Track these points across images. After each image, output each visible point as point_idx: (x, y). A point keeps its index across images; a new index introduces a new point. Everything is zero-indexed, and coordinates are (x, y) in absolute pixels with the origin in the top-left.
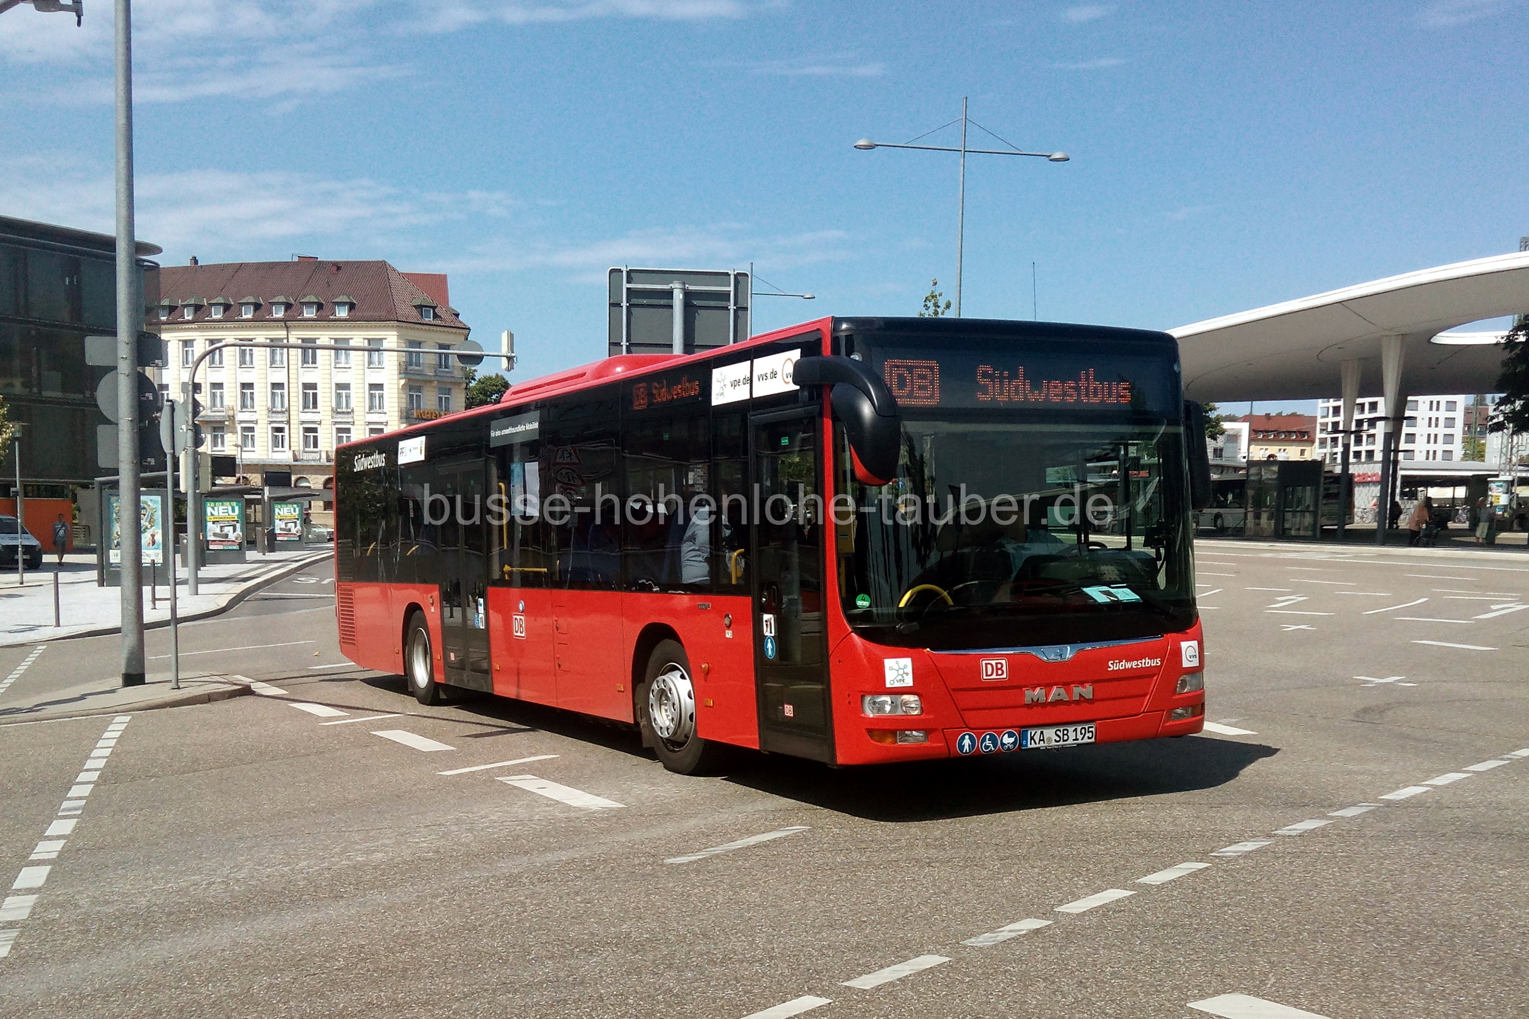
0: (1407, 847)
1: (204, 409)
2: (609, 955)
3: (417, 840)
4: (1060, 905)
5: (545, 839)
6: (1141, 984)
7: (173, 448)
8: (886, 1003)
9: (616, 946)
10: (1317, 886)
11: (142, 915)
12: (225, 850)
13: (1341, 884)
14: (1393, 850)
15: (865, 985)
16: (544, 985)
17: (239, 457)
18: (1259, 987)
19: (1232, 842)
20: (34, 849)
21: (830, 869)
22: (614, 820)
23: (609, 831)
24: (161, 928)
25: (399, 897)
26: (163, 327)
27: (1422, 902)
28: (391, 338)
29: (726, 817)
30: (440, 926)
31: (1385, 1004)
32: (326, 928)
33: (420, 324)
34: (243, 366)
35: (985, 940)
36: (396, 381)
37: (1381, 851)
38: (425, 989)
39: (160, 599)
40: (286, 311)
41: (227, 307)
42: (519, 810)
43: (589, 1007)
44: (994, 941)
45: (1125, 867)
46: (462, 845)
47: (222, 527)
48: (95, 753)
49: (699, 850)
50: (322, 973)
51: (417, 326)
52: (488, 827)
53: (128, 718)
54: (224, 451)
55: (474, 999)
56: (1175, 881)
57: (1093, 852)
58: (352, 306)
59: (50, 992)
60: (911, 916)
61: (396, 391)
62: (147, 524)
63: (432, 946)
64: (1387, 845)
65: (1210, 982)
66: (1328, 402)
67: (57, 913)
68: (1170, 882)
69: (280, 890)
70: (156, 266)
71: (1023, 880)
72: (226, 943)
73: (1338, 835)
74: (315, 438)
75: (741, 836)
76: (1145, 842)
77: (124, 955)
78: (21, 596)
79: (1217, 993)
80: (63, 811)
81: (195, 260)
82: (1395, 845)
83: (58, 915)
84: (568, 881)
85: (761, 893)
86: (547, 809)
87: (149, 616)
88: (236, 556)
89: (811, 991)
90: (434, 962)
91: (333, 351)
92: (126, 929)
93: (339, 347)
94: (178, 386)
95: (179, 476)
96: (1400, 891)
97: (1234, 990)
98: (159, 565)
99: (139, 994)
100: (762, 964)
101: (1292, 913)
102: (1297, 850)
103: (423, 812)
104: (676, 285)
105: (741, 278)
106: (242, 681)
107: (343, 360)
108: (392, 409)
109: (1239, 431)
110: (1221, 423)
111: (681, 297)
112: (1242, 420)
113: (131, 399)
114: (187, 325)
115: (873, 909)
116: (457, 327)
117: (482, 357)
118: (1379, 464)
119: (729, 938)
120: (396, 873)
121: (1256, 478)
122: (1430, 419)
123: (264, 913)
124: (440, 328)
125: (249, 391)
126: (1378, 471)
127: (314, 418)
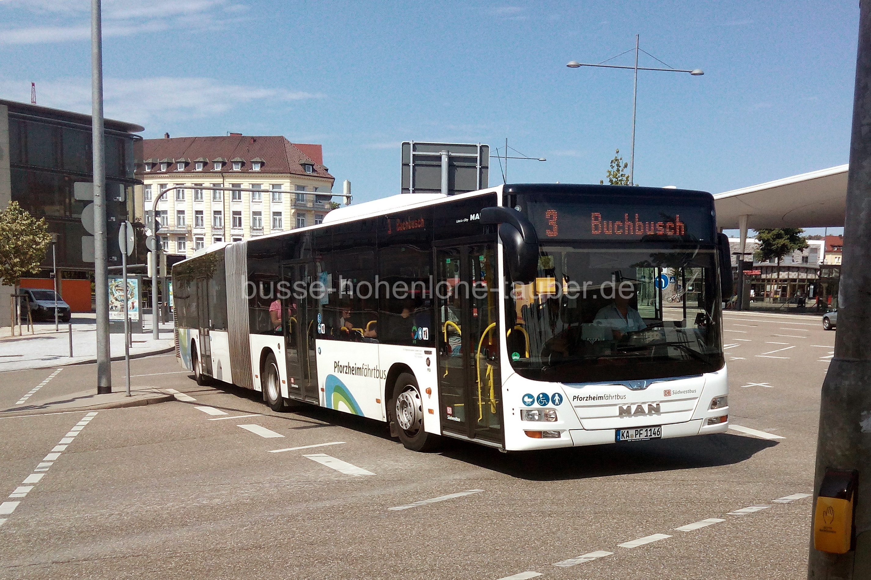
2: (334, 565)
3: (242, 492)
4: (622, 543)
5: (320, 493)
7: (126, 251)
9: (341, 560)
11: (64, 532)
12: (126, 494)
19: (743, 507)
20: (13, 491)
21: (487, 517)
22: (366, 483)
23: (361, 489)
24: (74, 540)
25: (221, 526)
26: (145, 176)
28: (286, 184)
29: (435, 482)
30: (239, 544)
32: (171, 544)
33: (304, 175)
34: (197, 200)
35: (568, 563)
36: (289, 211)
39: (135, 342)
40: (222, 166)
41: (187, 164)
42: (311, 475)
44: (573, 564)
45: (671, 520)
46: (269, 495)
48: (69, 434)
49: (412, 502)
50: (159, 571)
51: (302, 177)
52: (288, 485)
53: (96, 413)
56: (699, 530)
57: (654, 510)
58: (262, 164)
60: (527, 547)
61: (289, 216)
62: (129, 296)
63: (230, 557)
68: (696, 531)
69: (151, 520)
70: (141, 139)
71: (604, 527)
75: (440, 494)
76: (689, 505)
78: (53, 338)
80: (38, 468)
81: (167, 135)
83: (15, 531)
84: (325, 519)
85: (440, 530)
86: (327, 475)
91: (251, 193)
92: (52, 540)
93: (256, 190)
98: (137, 321)
100: (425, 574)
101: (765, 552)
102: (783, 512)
103: (252, 475)
104: (443, 152)
105: (484, 149)
106: (170, 392)
107: (257, 197)
108: (286, 228)
109: (819, 246)
110: (807, 241)
111: (447, 160)
112: (821, 239)
113: (102, 220)
114: (162, 175)
115: (505, 542)
116: (327, 178)
117: (331, 196)
119: (411, 557)
120: (224, 511)
121: (826, 276)
123: (137, 533)
124: (316, 178)
125: (200, 215)
127: (240, 233)
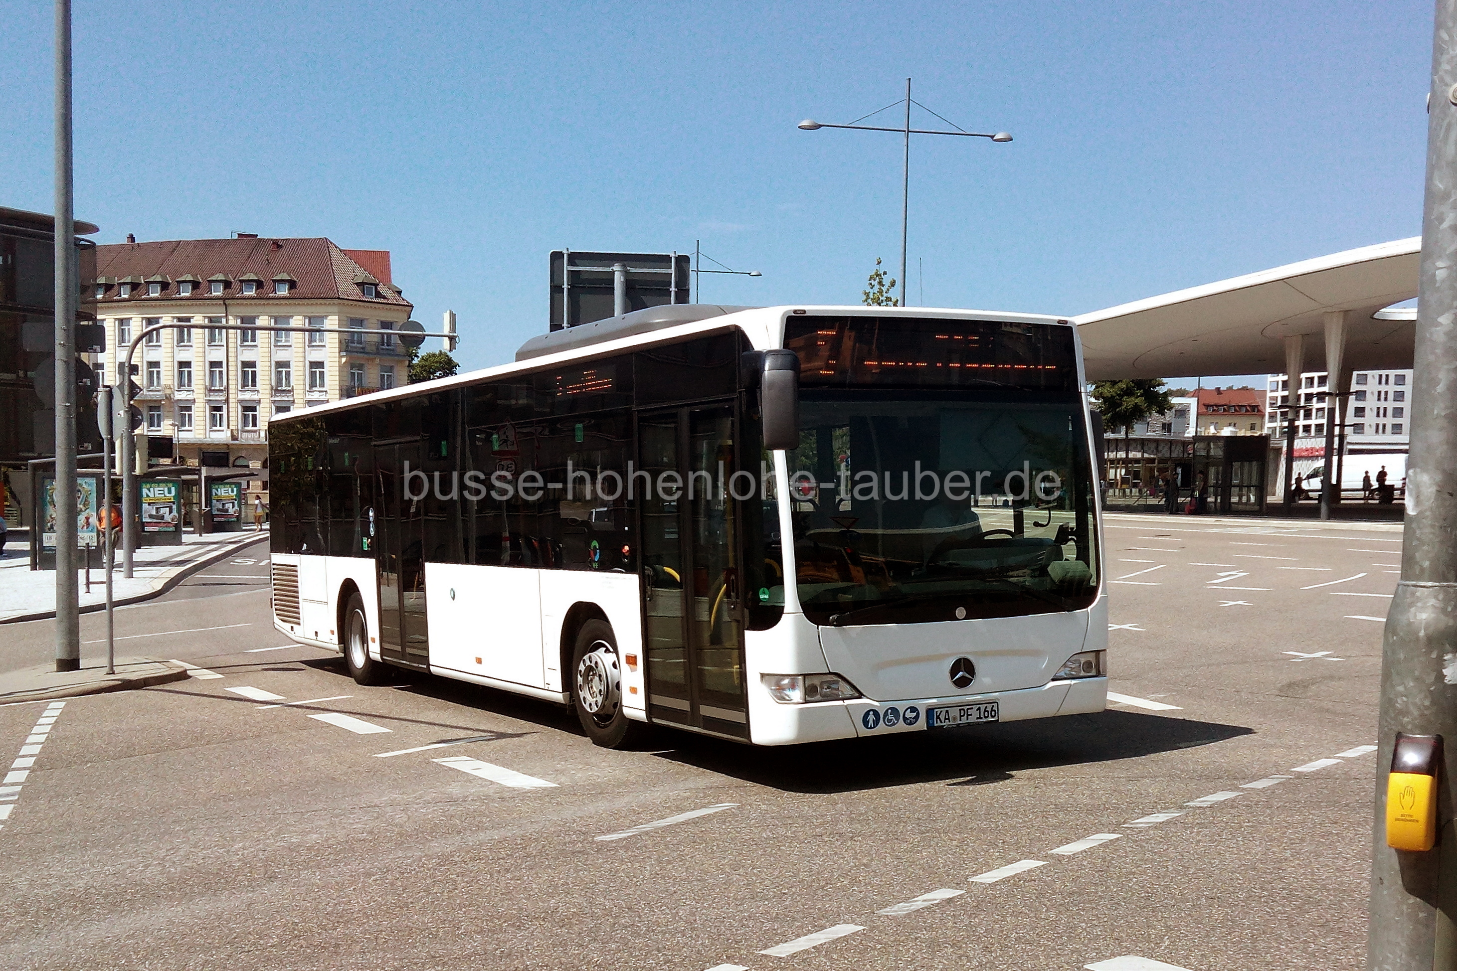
0: (1311, 817)
1: (141, 390)
2: (536, 929)
3: (351, 821)
4: (974, 875)
5: (478, 819)
6: (1043, 948)
7: (111, 435)
9: (544, 920)
10: (1220, 854)
11: (80, 897)
12: (161, 833)
13: (1243, 853)
14: (1297, 820)
15: (780, 953)
16: (472, 958)
17: (176, 436)
18: (1154, 949)
19: (1144, 815)
21: (756, 844)
22: (547, 799)
23: (541, 810)
24: (99, 909)
25: (332, 876)
26: (99, 305)
27: (1318, 869)
28: (333, 318)
29: (656, 795)
30: (372, 904)
32: (259, 907)
33: (363, 301)
34: (180, 345)
35: (900, 909)
36: (337, 359)
37: (1285, 821)
39: (94, 583)
40: (225, 289)
41: (165, 285)
42: (455, 790)
44: (907, 910)
45: (1040, 839)
46: (396, 825)
47: (157, 509)
48: (31, 739)
49: (629, 827)
50: (256, 950)
51: (360, 303)
52: (422, 808)
53: (62, 704)
54: (160, 431)
56: (1086, 852)
57: (1010, 825)
58: (292, 285)
60: (830, 888)
61: (337, 369)
62: (81, 506)
63: (364, 923)
64: (1292, 816)
65: (1108, 945)
66: (1278, 376)
68: (1081, 853)
69: (215, 871)
70: (93, 245)
71: (941, 852)
72: (163, 922)
73: (1247, 806)
74: (254, 417)
75: (672, 813)
76: (1061, 815)
77: (62, 935)
79: (1113, 955)
81: (132, 238)
82: (1299, 815)
84: (499, 859)
85: (687, 868)
86: (481, 789)
87: (84, 600)
88: (173, 538)
89: (730, 959)
90: (365, 938)
91: (273, 332)
92: (64, 910)
93: (280, 328)
94: (113, 365)
95: (114, 458)
96: (1298, 859)
97: (1129, 952)
98: (94, 548)
100: (684, 935)
101: (1193, 880)
102: (1206, 821)
103: (359, 794)
104: (617, 267)
105: (683, 261)
106: (177, 665)
107: (283, 339)
108: (333, 387)
109: (1188, 406)
110: (1170, 398)
111: (622, 280)
112: (1192, 394)
113: (68, 382)
114: (124, 304)
115: (794, 882)
116: (400, 305)
117: (424, 337)
118: (1325, 439)
119: (653, 911)
120: (330, 854)
121: (1203, 453)
122: (1379, 393)
123: (199, 893)
124: (379, 305)
125: (186, 369)
126: (1324, 446)
127: (253, 397)
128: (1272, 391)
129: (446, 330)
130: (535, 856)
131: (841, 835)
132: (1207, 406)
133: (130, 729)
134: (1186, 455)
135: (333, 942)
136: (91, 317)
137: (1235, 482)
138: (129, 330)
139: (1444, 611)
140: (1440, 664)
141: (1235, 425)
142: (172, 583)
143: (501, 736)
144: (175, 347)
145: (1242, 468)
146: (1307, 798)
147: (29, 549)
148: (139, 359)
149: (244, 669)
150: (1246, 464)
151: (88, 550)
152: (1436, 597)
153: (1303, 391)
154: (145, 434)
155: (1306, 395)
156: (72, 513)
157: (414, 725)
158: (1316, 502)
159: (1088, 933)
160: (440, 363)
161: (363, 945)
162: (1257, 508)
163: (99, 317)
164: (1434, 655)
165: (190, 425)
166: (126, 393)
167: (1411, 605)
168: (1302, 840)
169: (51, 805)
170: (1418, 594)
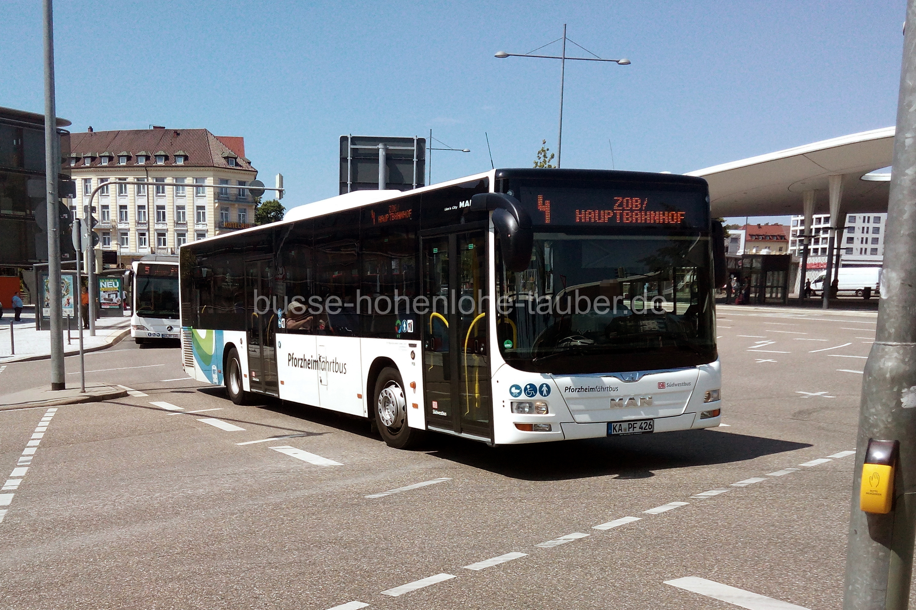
0: (810, 494)
1: (98, 222)
2: (330, 549)
3: (222, 482)
4: (595, 525)
5: (296, 483)
6: (638, 570)
7: (81, 248)
8: (487, 578)
9: (334, 544)
10: (752, 516)
11: (66, 522)
12: (113, 486)
13: (766, 516)
14: (801, 496)
15: (476, 568)
16: (293, 565)
17: (119, 251)
18: (708, 573)
19: (704, 491)
20: (4, 484)
21: (462, 503)
22: (337, 472)
23: (333, 479)
24: (78, 529)
25: (212, 514)
26: (72, 170)
27: (814, 526)
28: (209, 178)
29: (402, 472)
30: (234, 531)
31: (780, 584)
32: (170, 531)
33: (227, 168)
34: (121, 194)
35: (549, 544)
36: (213, 204)
37: (794, 497)
38: (225, 566)
39: (72, 338)
40: (146, 160)
41: (111, 158)
42: (282, 466)
43: (317, 577)
44: (554, 545)
45: (637, 504)
46: (248, 486)
47: (109, 295)
48: (38, 429)
49: (386, 491)
50: (168, 556)
51: (226, 170)
52: (263, 476)
53: (55, 410)
54: (110, 248)
55: (253, 572)
56: (666, 513)
57: (619, 495)
58: (186, 158)
59: (15, 563)
60: (507, 530)
61: (213, 210)
62: (65, 292)
63: (230, 542)
64: (798, 493)
65: (679, 570)
66: (798, 216)
67: (18, 520)
68: (663, 513)
69: (144, 509)
70: (68, 133)
71: (575, 511)
72: (114, 538)
73: (770, 487)
74: (164, 240)
75: (411, 483)
76: (651, 490)
77: (57, 543)
79: (682, 576)
80: (20, 462)
81: (91, 129)
82: (803, 493)
83: (19, 521)
84: (309, 507)
85: (420, 516)
86: (298, 466)
87: (67, 348)
88: (118, 312)
89: (445, 571)
90: (231, 551)
91: (174, 187)
92: (57, 529)
93: (179, 184)
94: (81, 207)
95: (83, 263)
96: (802, 520)
97: (692, 574)
98: (72, 317)
99: (65, 565)
100: (418, 556)
101: (734, 532)
102: (743, 495)
103: (226, 466)
104: (380, 146)
105: (421, 142)
106: (122, 388)
107: (181, 192)
108: (210, 222)
109: (739, 235)
110: (728, 230)
111: (384, 154)
112: (742, 228)
113: (55, 218)
114: (87, 170)
115: (485, 526)
116: (250, 171)
117: (264, 190)
118: (827, 257)
119: (399, 541)
120: (210, 501)
121: (748, 266)
122: (863, 228)
123: (135, 522)
124: (239, 171)
125: (124, 210)
126: (826, 262)
127: (164, 227)
128: (794, 226)
129: (277, 186)
130: (329, 506)
131: (513, 498)
132: (751, 236)
133: (95, 425)
134: (737, 267)
135: (212, 552)
136: (69, 178)
137: (768, 284)
138: (90, 185)
139: (903, 361)
140: (899, 395)
141: (769, 248)
142: (117, 340)
143: (309, 434)
144: (117, 196)
145: (773, 274)
146: (808, 483)
147: (35, 317)
148: (97, 204)
149: (160, 391)
150: (776, 273)
151: (69, 318)
152: (898, 353)
153: (814, 227)
154: (101, 249)
155: (816, 229)
156: (59, 296)
157: (259, 426)
158: (820, 297)
159: (666, 562)
160: (274, 207)
161: (229, 555)
162: (781, 301)
163: (72, 178)
164: (895, 390)
165: (127, 244)
166: (89, 223)
167: (882, 357)
168: (805, 508)
169: (49, 468)
170: (887, 350)
